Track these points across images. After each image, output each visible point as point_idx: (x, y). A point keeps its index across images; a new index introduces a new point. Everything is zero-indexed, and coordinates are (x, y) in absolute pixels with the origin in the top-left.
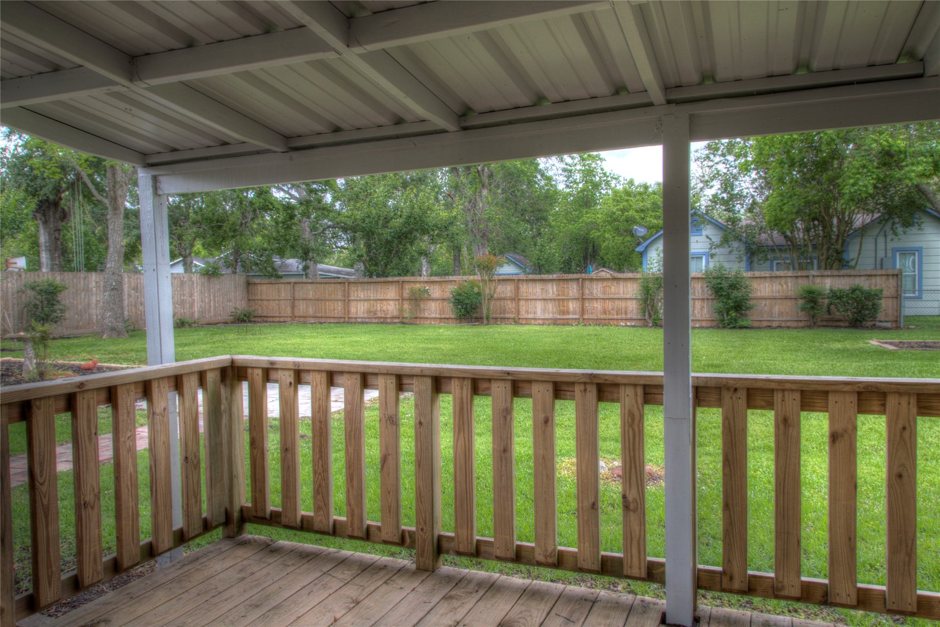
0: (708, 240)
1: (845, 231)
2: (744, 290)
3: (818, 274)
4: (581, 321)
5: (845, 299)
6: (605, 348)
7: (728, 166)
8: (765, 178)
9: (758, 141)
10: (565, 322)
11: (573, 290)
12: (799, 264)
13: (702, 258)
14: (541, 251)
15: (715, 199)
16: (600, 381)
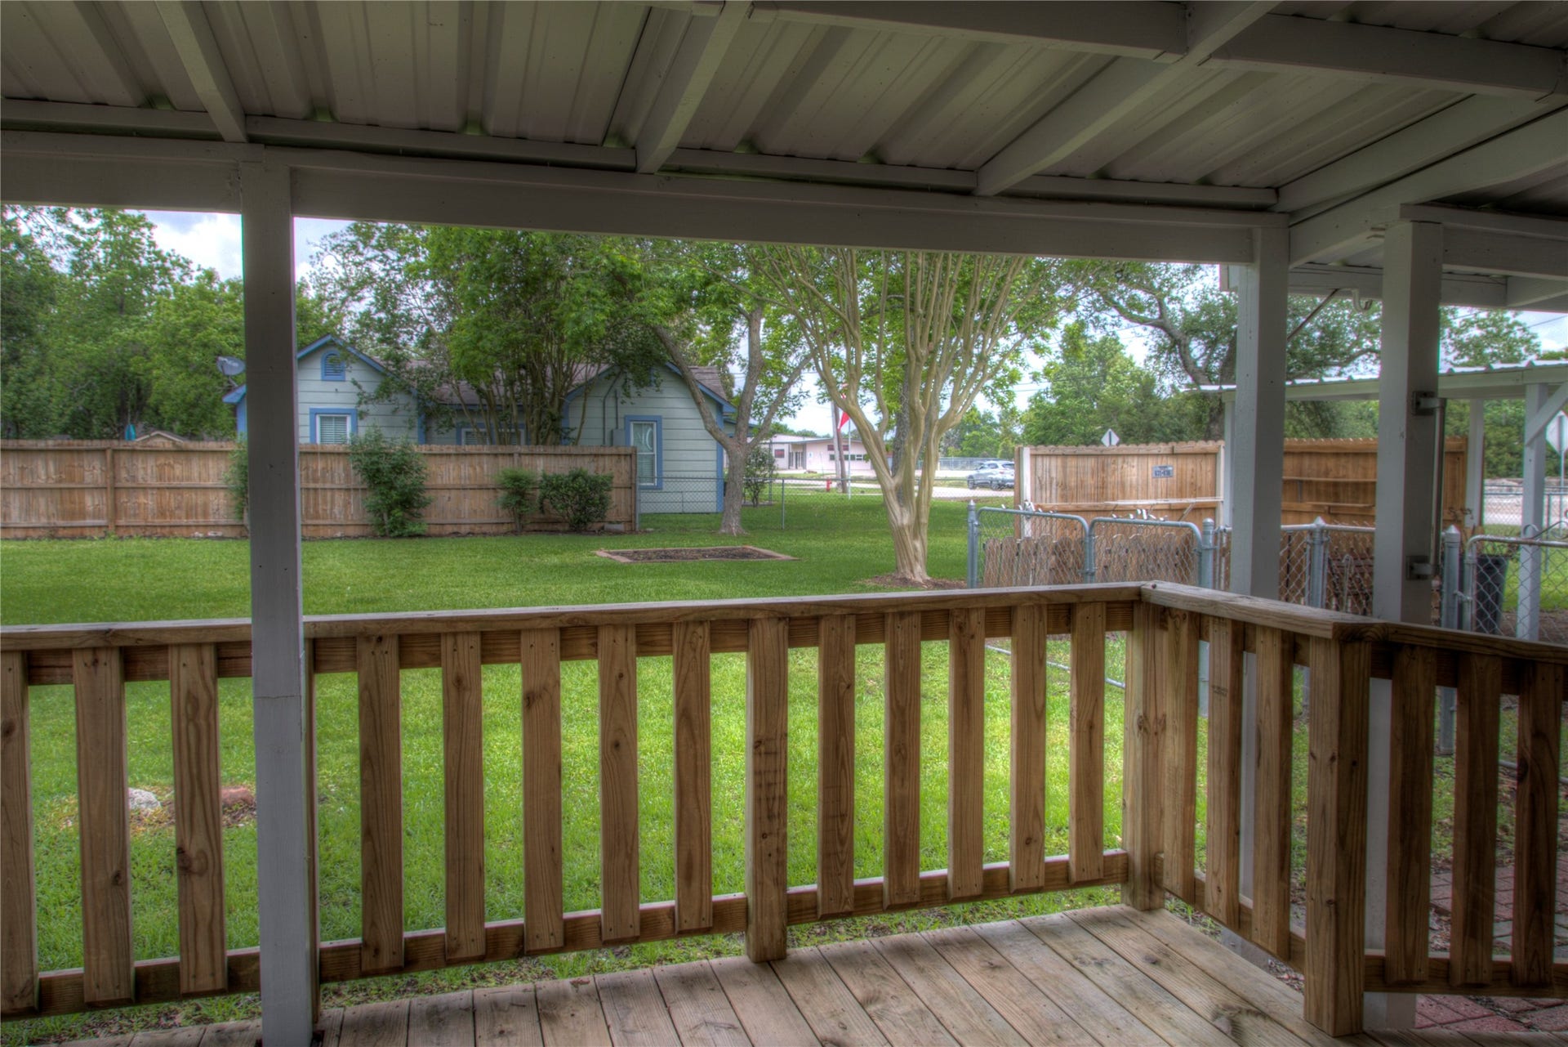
0: (356, 389)
1: (563, 386)
2: (415, 475)
3: (527, 451)
4: (111, 530)
5: (563, 491)
6: (160, 580)
7: (388, 267)
8: (447, 295)
9: (434, 232)
10: (77, 532)
11: (93, 470)
12: (500, 435)
13: (345, 419)
14: (19, 393)
15: (366, 321)
16: (126, 643)
